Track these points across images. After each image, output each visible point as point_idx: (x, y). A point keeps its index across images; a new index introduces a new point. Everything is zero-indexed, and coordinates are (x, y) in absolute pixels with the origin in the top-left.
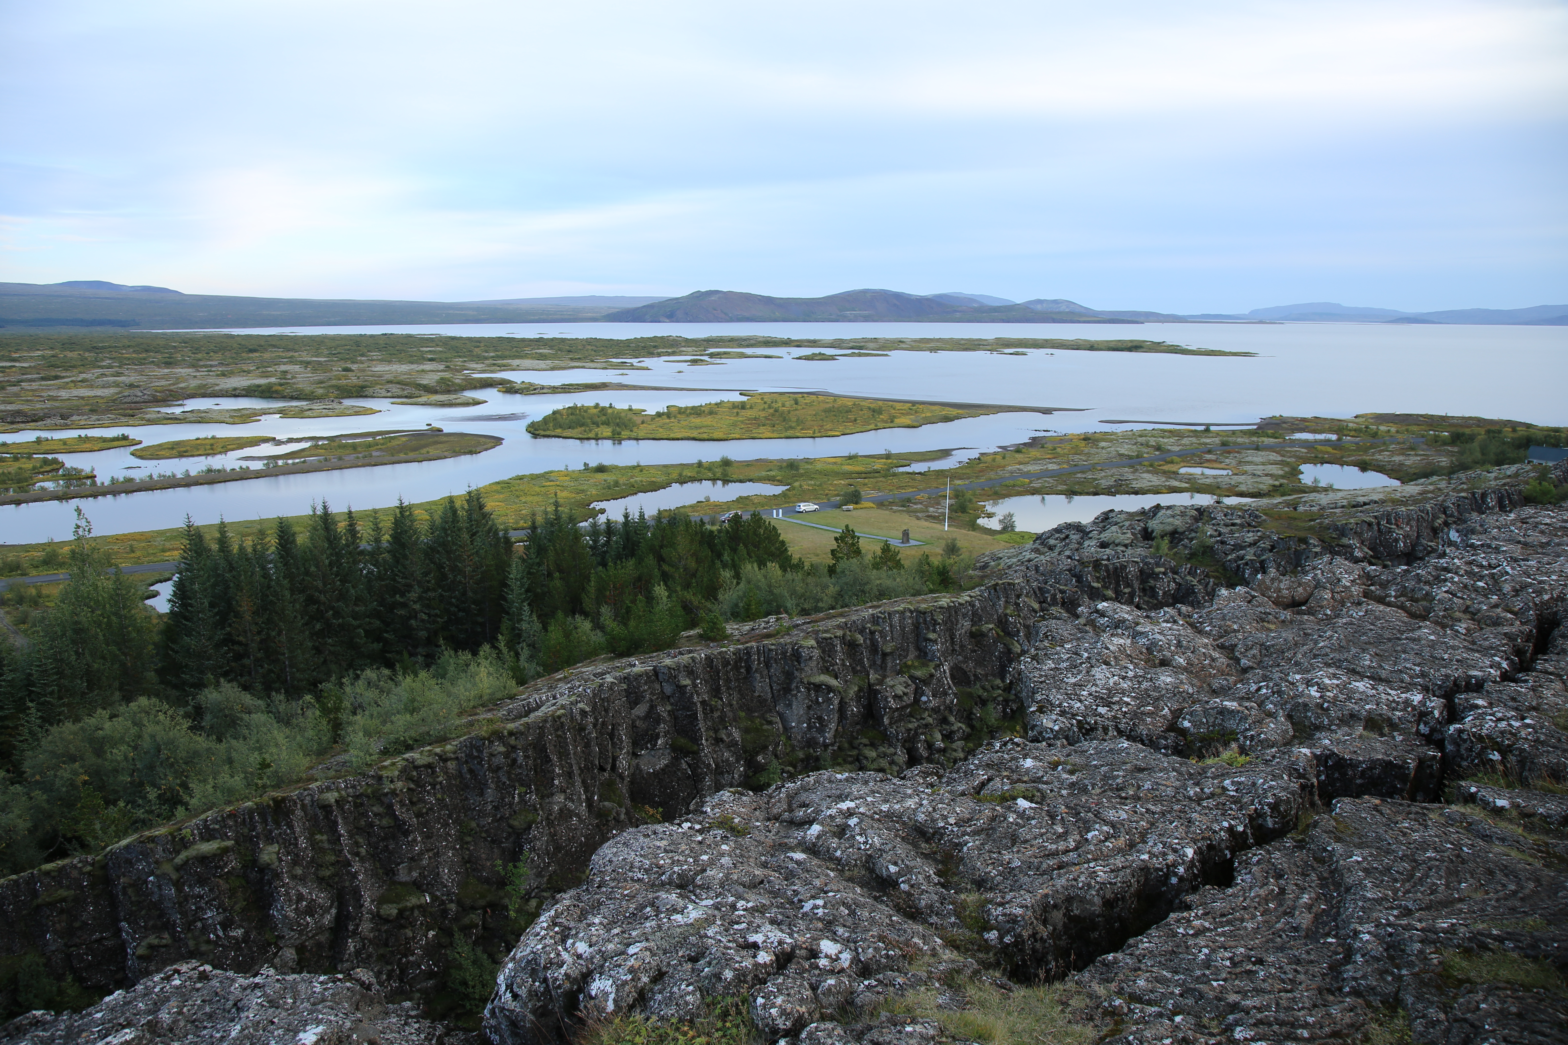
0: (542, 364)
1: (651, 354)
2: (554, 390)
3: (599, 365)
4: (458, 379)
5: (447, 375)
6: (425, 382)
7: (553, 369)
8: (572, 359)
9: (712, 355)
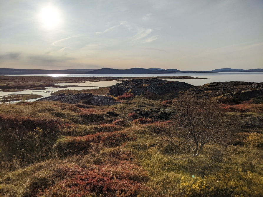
0: (64, 82)
1: (88, 81)
2: (62, 87)
3: (76, 82)
4: (44, 84)
5: (42, 84)
6: (36, 85)
7: (66, 83)
8: (72, 81)
9: (100, 81)
